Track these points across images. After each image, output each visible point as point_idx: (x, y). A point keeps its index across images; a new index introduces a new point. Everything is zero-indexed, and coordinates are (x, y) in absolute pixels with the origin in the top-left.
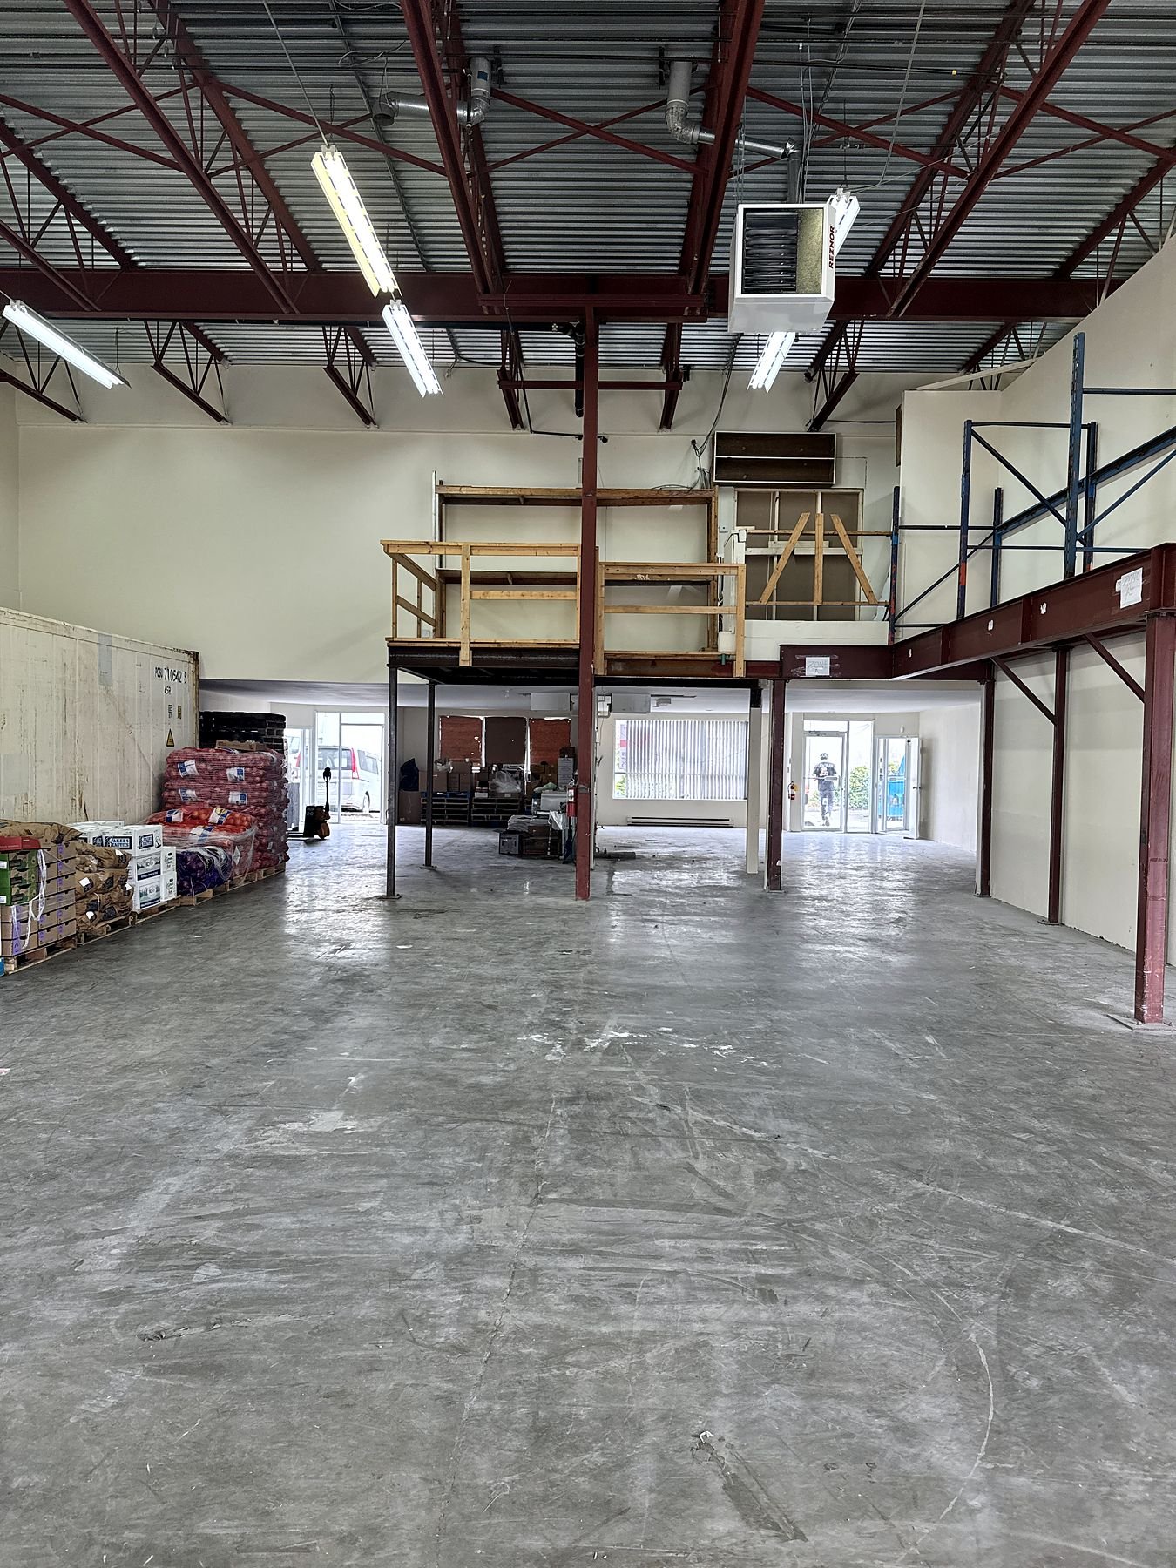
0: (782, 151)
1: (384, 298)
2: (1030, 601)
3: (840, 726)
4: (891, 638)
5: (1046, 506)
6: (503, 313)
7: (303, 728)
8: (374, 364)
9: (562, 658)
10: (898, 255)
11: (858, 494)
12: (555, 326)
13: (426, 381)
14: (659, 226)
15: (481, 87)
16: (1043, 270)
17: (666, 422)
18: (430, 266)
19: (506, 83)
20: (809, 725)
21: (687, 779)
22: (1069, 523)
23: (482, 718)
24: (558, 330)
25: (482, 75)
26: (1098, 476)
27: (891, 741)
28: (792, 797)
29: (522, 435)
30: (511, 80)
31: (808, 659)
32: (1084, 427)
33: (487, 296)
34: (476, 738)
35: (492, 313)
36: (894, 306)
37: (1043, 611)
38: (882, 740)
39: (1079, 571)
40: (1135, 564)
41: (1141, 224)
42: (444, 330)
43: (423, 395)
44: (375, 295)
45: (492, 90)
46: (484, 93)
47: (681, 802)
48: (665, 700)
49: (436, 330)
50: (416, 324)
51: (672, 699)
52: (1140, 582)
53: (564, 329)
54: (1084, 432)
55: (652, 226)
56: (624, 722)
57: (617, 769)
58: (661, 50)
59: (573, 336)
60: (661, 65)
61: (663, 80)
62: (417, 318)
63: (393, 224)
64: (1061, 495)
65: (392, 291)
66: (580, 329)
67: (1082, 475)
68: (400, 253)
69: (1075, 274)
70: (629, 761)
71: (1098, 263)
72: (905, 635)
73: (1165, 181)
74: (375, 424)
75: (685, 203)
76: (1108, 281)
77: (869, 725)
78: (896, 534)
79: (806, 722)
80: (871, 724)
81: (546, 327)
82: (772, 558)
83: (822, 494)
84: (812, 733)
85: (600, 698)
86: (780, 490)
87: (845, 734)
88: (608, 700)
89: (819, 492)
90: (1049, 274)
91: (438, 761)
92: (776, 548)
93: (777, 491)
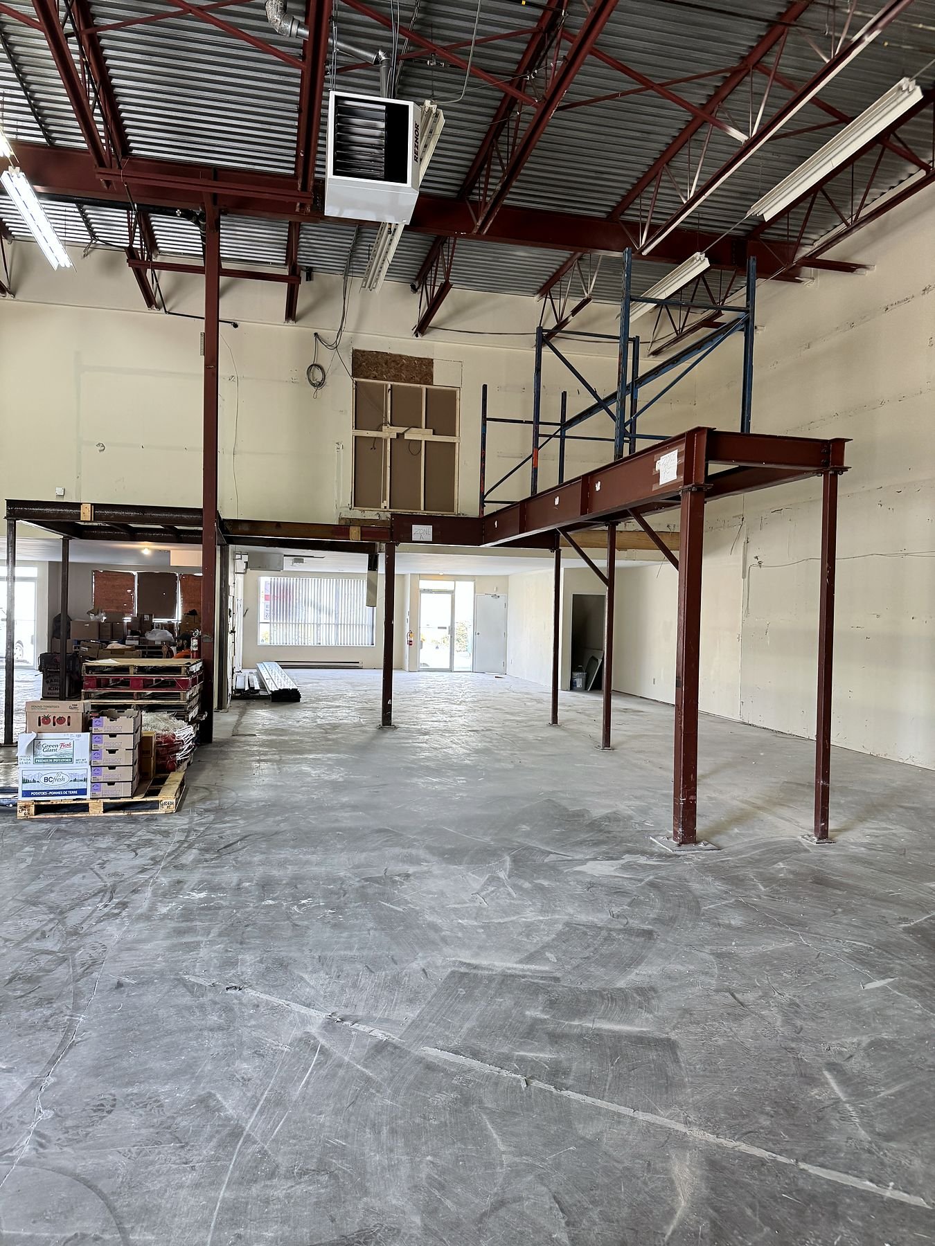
0: (374, 57)
2: (587, 480)
3: (448, 585)
4: (482, 512)
5: (602, 404)
6: (121, 191)
8: (9, 237)
10: (482, 183)
11: (456, 392)
12: (177, 211)
13: (56, 254)
14: (273, 128)
16: (597, 212)
17: (291, 313)
18: (53, 141)
20: (424, 584)
21: (323, 628)
22: (619, 418)
23: (135, 573)
24: (181, 216)
26: (639, 381)
28: (410, 643)
29: (157, 315)
31: (414, 526)
32: (631, 339)
33: (102, 170)
34: (129, 591)
36: (479, 223)
37: (598, 488)
38: (481, 598)
39: (626, 454)
40: (670, 447)
42: (73, 205)
43: (56, 268)
47: (318, 648)
48: (299, 559)
50: (39, 195)
51: (305, 558)
52: (675, 462)
53: (187, 215)
54: (631, 346)
56: (268, 579)
57: (262, 619)
59: (197, 224)
62: (40, 189)
63: (8, 91)
64: (614, 396)
65: (8, 156)
66: (202, 217)
67: (629, 380)
68: (20, 124)
69: (624, 217)
70: (273, 613)
71: (640, 210)
72: (489, 509)
74: (11, 293)
75: (295, 107)
76: (648, 226)
77: (470, 585)
78: (484, 425)
79: (421, 581)
80: (471, 584)
81: (169, 212)
82: (386, 440)
83: (427, 389)
84: (425, 591)
85: (238, 556)
86: (392, 383)
87: (452, 592)
88: (245, 558)
89: (424, 387)
90: (603, 215)
91: (91, 612)
92: (389, 432)
93: (389, 384)
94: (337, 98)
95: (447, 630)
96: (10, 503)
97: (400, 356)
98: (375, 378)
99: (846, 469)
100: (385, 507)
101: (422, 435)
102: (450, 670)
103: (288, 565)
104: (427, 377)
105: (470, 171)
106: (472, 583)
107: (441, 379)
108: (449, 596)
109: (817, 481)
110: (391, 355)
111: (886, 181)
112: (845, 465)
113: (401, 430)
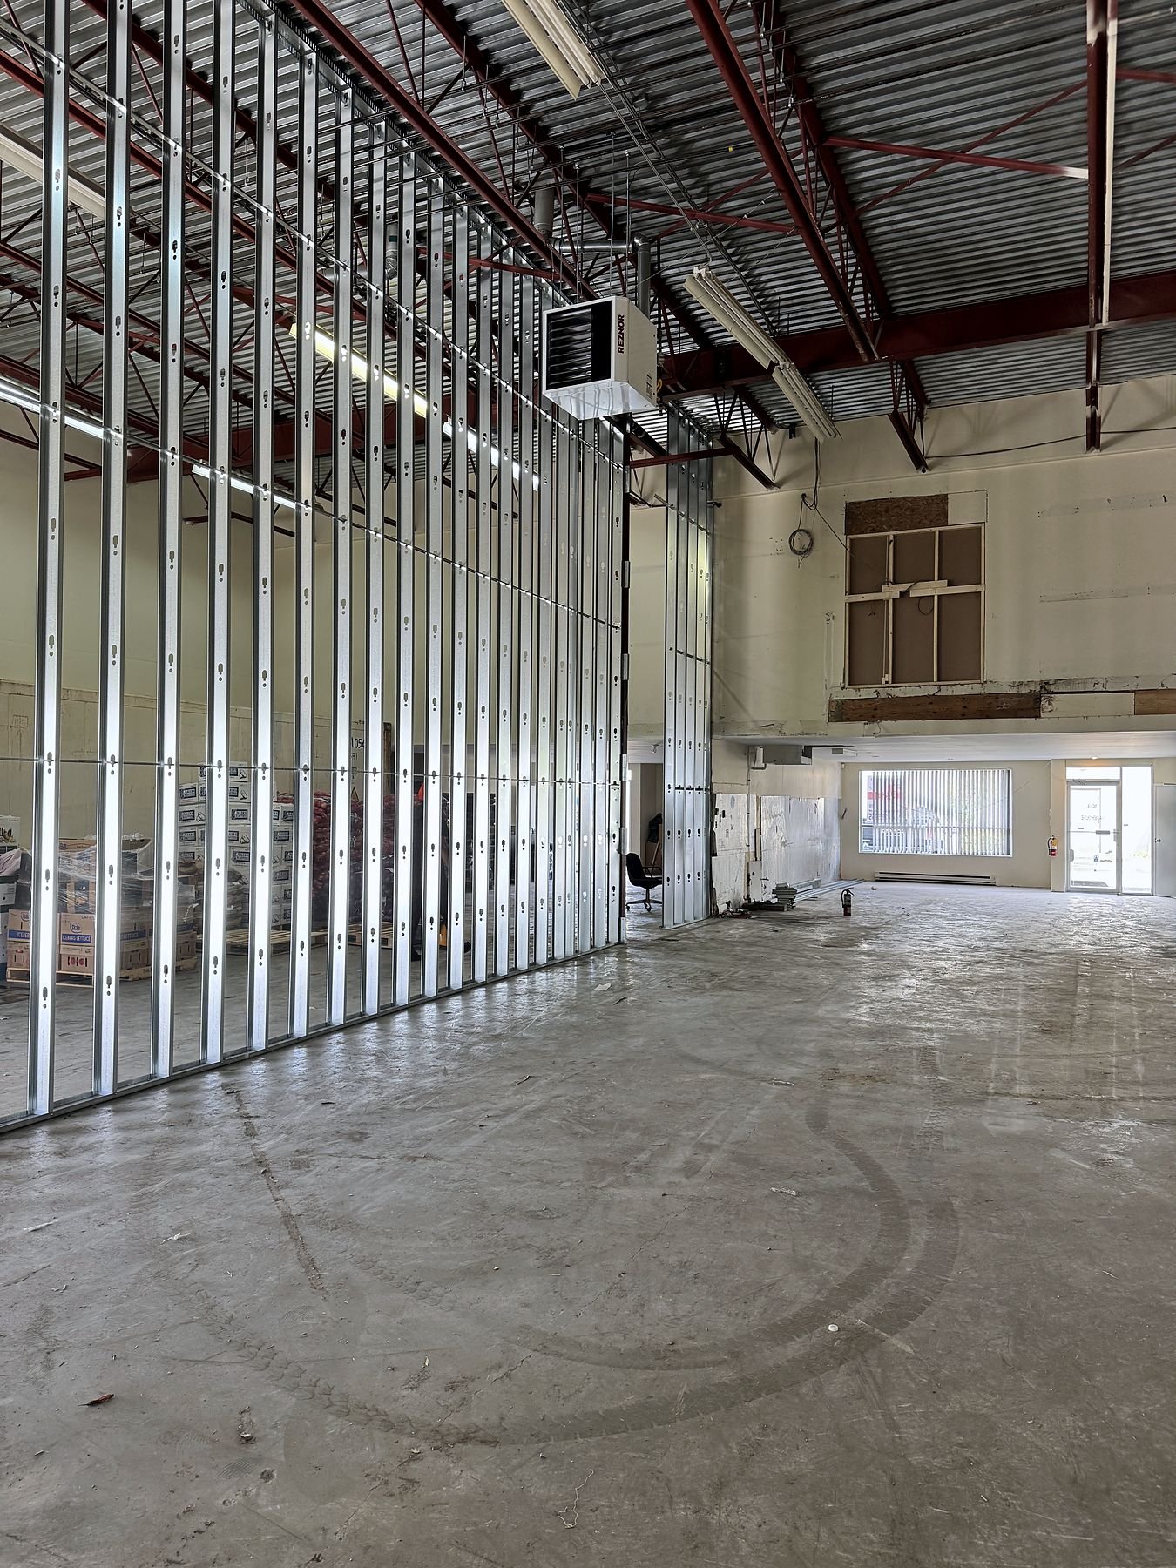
3: (1112, 773)
11: (980, 528)
20: (1072, 773)
28: (1052, 853)
70: (878, 814)
77: (1145, 773)
79: (1069, 769)
80: (1147, 771)
82: (888, 601)
83: (940, 532)
84: (1077, 782)
86: (894, 533)
87: (1118, 783)
89: (936, 530)
92: (891, 592)
93: (891, 534)
95: (1112, 835)
97: (904, 498)
98: (873, 531)
100: (890, 682)
101: (934, 588)
102: (1117, 892)
104: (942, 517)
106: (1149, 770)
107: (959, 516)
108: (1113, 788)
110: (892, 500)
113: (904, 587)
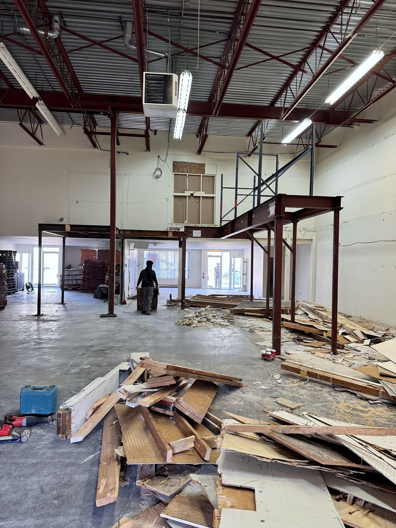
0: (164, 55)
1: (35, 100)
2: (250, 213)
3: (219, 254)
4: (221, 225)
6: (79, 107)
7: (29, 253)
8: (44, 124)
9: (104, 229)
11: (214, 176)
12: (101, 113)
13: (58, 130)
14: (134, 80)
15: (56, 26)
16: (267, 104)
17: (148, 149)
18: (55, 90)
19: (67, 25)
23: (96, 250)
24: (103, 114)
25: (56, 21)
27: (236, 259)
28: (204, 277)
29: (98, 151)
30: (67, 24)
31: (193, 231)
34: (95, 257)
35: (75, 107)
36: (214, 112)
37: (253, 216)
38: (233, 259)
40: (273, 201)
41: (292, 89)
42: (66, 113)
43: (59, 135)
44: (32, 98)
45: (61, 27)
46: (57, 28)
48: (155, 244)
49: (63, 113)
51: (157, 244)
52: (274, 207)
53: (105, 114)
55: (132, 80)
56: (147, 252)
58: (120, 17)
59: (109, 117)
60: (121, 23)
61: (123, 28)
65: (38, 97)
66: (110, 114)
69: (276, 105)
71: (281, 102)
72: (224, 223)
73: (297, 75)
74: (44, 145)
76: (284, 108)
78: (222, 190)
79: (208, 252)
81: (99, 113)
82: (187, 196)
83: (202, 176)
84: (210, 256)
85: (131, 243)
86: (189, 174)
87: (221, 257)
88: (133, 244)
90: (267, 105)
91: (79, 265)
92: (187, 193)
93: (187, 174)
94: (146, 74)
96: (40, 225)
97: (192, 163)
98: (182, 172)
99: (342, 208)
100: (186, 223)
101: (201, 194)
103: (151, 246)
104: (203, 171)
105: (212, 91)
106: (229, 253)
107: (208, 171)
109: (332, 213)
110: (188, 163)
111: (384, 85)
112: (341, 207)
113: (192, 192)
